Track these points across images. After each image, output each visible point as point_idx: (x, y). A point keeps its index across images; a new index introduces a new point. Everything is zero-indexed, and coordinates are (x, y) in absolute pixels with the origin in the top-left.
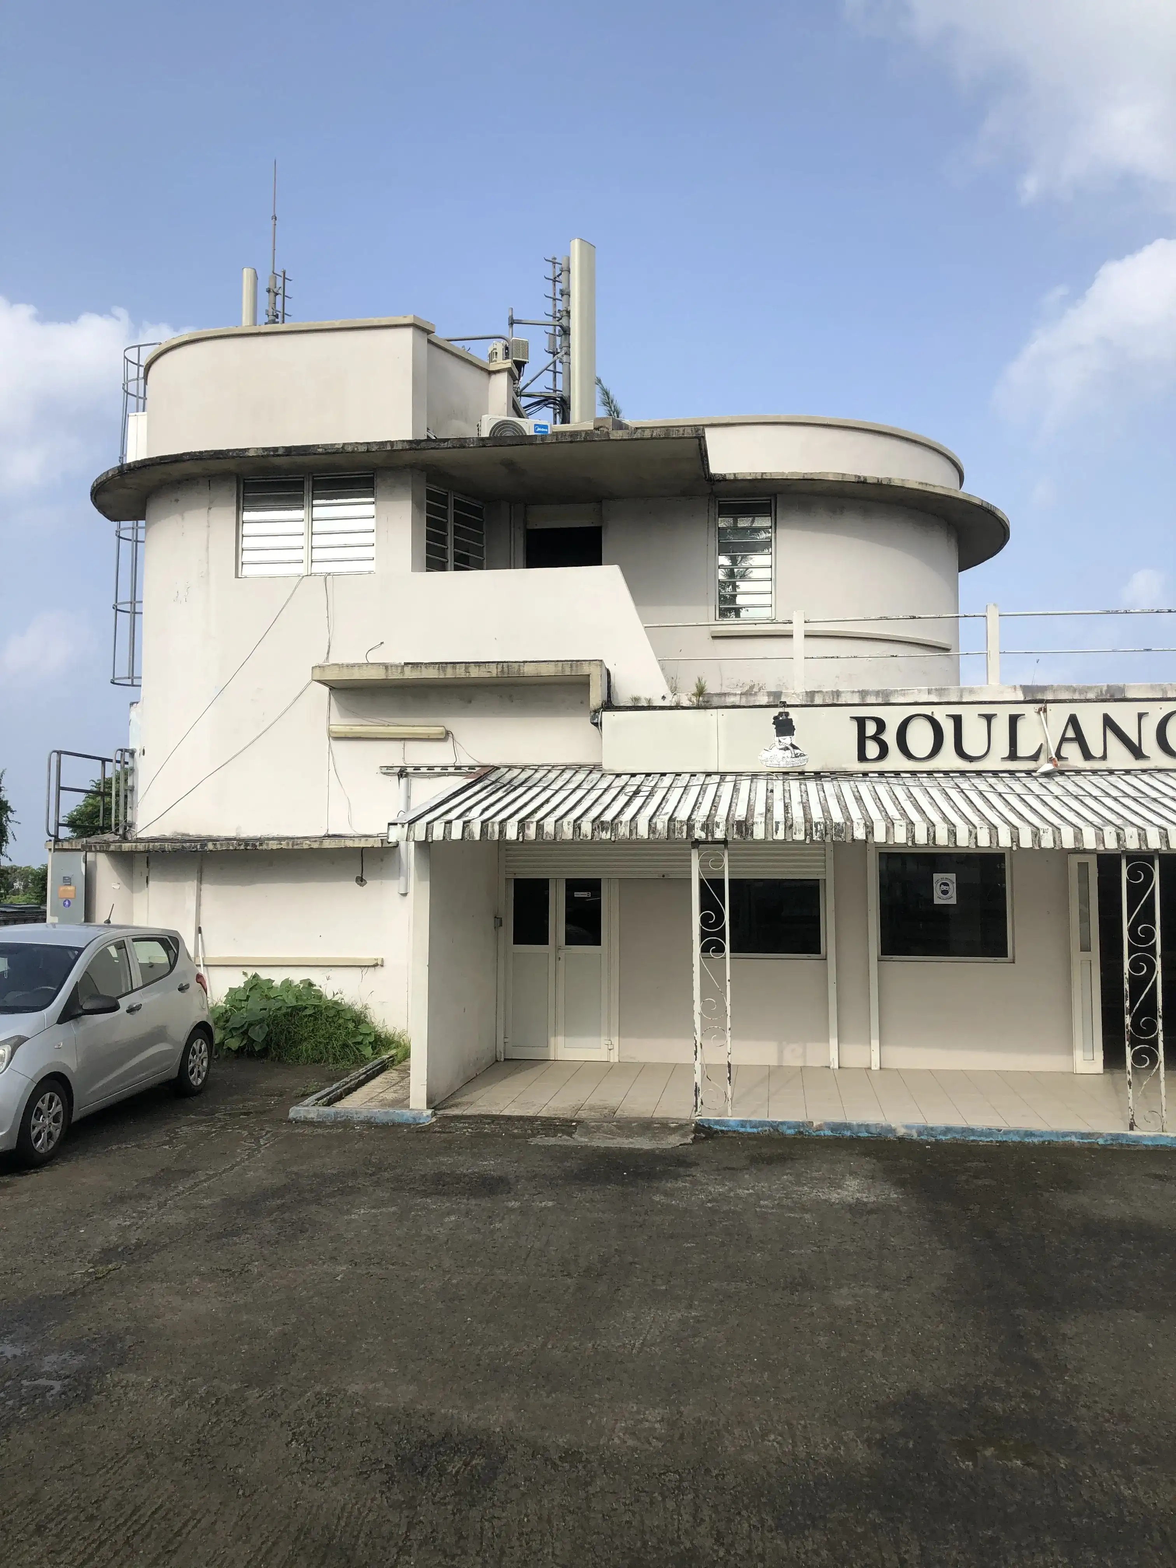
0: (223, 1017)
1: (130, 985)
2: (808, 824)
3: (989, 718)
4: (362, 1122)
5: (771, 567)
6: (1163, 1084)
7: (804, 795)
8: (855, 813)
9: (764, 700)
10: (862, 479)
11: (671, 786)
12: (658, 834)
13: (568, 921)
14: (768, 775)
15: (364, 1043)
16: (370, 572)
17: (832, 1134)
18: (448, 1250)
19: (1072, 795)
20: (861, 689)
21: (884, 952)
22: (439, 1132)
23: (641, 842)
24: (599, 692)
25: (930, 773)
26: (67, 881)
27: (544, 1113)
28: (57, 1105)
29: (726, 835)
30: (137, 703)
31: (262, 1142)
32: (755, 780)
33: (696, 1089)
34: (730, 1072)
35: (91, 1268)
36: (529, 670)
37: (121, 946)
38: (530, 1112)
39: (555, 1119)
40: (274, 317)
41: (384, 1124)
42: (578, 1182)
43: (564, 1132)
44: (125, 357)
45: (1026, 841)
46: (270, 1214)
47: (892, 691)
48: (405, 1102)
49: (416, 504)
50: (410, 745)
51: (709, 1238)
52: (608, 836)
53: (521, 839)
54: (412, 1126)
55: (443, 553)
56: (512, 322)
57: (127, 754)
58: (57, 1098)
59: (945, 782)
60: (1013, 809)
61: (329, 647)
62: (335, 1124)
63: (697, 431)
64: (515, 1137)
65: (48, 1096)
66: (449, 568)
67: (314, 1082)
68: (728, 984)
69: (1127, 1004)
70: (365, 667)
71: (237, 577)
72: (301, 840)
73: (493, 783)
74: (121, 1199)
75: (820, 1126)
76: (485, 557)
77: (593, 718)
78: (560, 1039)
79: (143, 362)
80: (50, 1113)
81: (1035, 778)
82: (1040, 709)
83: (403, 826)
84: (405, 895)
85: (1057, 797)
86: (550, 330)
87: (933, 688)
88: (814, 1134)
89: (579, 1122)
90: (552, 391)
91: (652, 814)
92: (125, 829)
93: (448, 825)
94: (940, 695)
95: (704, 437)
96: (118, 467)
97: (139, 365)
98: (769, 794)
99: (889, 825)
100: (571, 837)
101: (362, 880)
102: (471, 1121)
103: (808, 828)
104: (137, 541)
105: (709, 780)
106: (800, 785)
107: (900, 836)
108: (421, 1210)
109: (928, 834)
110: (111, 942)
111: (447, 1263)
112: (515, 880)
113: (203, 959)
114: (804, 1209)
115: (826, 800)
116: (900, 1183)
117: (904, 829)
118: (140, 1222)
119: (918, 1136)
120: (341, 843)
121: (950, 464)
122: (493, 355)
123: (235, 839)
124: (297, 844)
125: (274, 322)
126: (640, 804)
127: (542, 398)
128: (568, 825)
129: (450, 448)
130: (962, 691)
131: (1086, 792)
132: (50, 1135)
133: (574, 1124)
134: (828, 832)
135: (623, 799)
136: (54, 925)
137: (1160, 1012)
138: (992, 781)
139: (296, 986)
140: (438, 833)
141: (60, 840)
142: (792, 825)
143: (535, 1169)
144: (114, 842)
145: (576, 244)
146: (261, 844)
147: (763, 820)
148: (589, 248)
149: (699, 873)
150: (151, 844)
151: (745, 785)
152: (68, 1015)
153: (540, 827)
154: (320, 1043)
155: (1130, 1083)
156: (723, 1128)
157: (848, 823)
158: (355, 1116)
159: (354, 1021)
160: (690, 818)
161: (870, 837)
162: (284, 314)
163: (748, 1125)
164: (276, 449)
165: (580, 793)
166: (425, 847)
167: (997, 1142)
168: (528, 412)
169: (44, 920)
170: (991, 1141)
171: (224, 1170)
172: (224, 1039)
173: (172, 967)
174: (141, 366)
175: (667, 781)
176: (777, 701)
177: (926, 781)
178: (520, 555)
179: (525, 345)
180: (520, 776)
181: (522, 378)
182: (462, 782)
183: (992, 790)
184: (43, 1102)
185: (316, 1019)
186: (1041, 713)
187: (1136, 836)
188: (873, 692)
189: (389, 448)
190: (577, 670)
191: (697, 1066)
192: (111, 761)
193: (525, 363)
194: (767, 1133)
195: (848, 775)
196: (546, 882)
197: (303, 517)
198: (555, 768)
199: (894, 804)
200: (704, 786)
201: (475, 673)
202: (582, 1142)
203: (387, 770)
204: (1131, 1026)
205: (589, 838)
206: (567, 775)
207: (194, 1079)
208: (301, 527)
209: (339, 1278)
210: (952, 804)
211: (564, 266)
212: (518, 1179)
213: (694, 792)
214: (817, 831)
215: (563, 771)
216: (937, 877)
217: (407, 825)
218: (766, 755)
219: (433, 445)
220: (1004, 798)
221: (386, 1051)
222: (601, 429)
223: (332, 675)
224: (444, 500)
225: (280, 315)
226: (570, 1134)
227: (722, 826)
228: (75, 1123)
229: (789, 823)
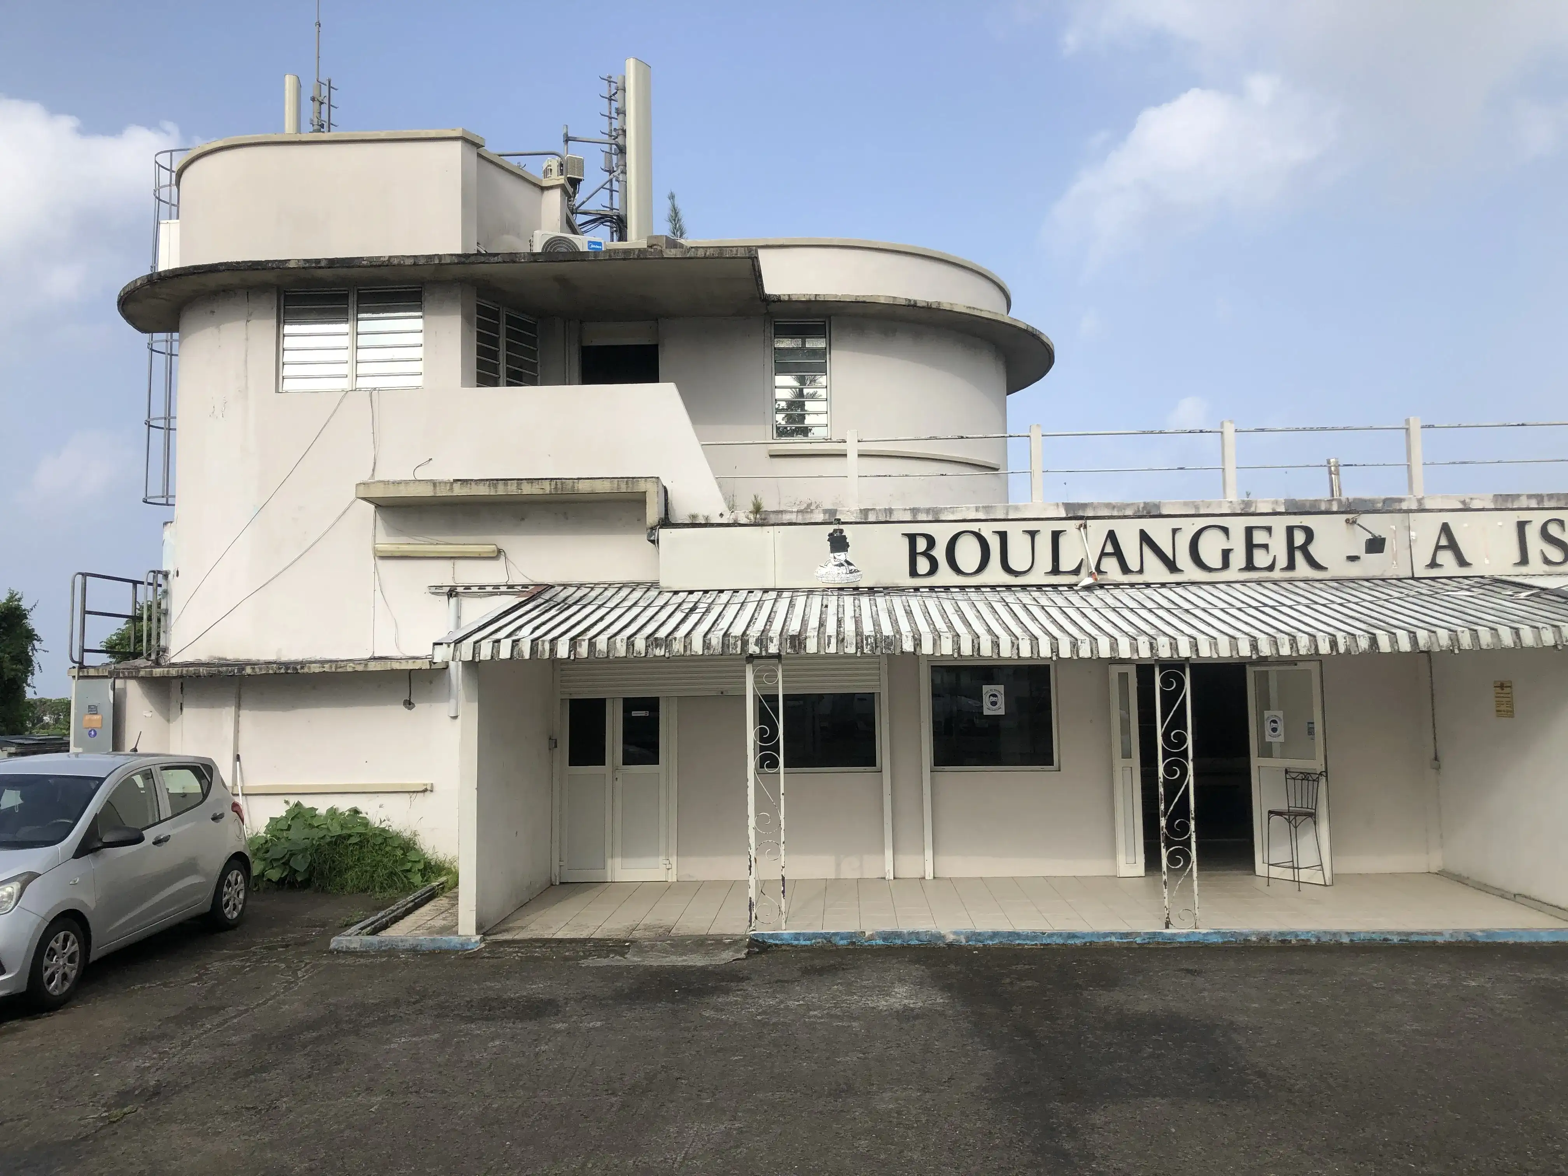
0: (263, 847)
1: (157, 816)
2: (859, 637)
3: (1033, 534)
4: (407, 950)
5: (826, 387)
6: (1196, 883)
7: (857, 610)
8: (905, 626)
9: (820, 517)
10: (912, 303)
11: (728, 602)
12: (712, 650)
13: (626, 741)
14: (823, 591)
15: (413, 871)
16: (417, 388)
17: (883, 943)
18: (491, 1074)
19: (1110, 607)
20: (912, 507)
21: (937, 763)
22: (488, 958)
23: (695, 658)
24: (656, 509)
25: (978, 588)
26: (93, 710)
27: (598, 935)
28: (73, 944)
29: (779, 650)
30: (171, 522)
31: (300, 974)
32: (811, 596)
33: (750, 904)
34: (784, 886)
35: (105, 1111)
36: (583, 487)
37: (148, 775)
38: (584, 934)
39: (609, 939)
40: (319, 127)
41: (430, 952)
42: (629, 1001)
43: (617, 953)
44: (156, 162)
45: (1065, 652)
46: (304, 1047)
47: (941, 509)
48: (454, 929)
49: (466, 319)
50: (460, 564)
51: (757, 1050)
52: (662, 653)
53: (572, 657)
54: (460, 953)
55: (496, 369)
56: (567, 139)
57: (160, 576)
58: (72, 937)
59: (991, 596)
60: (1055, 622)
61: (375, 463)
62: (380, 953)
63: (750, 252)
64: (566, 959)
65: (62, 934)
66: (501, 384)
67: (360, 911)
68: (782, 797)
69: (1162, 807)
70: (411, 484)
71: (277, 391)
72: (345, 663)
73: (547, 601)
74: (142, 1040)
75: (872, 935)
76: (539, 372)
77: (650, 535)
78: (618, 861)
79: (175, 168)
80: (64, 953)
81: (1077, 591)
82: (1081, 526)
83: (449, 646)
84: (455, 717)
85: (1096, 610)
86: (606, 148)
87: (981, 505)
88: (866, 944)
89: (632, 942)
90: (608, 209)
91: (707, 629)
92: (158, 654)
93: (496, 644)
94: (987, 513)
95: (757, 258)
96: (147, 276)
97: (171, 171)
98: (824, 609)
99: (936, 638)
100: (625, 655)
101: (410, 703)
102: (521, 945)
103: (859, 641)
104: (171, 355)
105: (766, 595)
106: (854, 600)
107: (947, 648)
108: (464, 1036)
109: (973, 646)
110: (137, 771)
111: (488, 1088)
112: (571, 700)
113: (242, 788)
114: (853, 1018)
115: (878, 615)
116: (946, 988)
117: (950, 641)
118: (161, 1063)
119: (967, 942)
120: (388, 666)
121: (997, 289)
122: (547, 172)
123: (275, 663)
124: (341, 667)
125: (319, 131)
126: (696, 621)
127: (599, 216)
128: (622, 642)
129: (500, 262)
130: (1007, 510)
131: (1124, 604)
132: (65, 977)
133: (627, 944)
134: (878, 645)
135: (679, 616)
136: (77, 755)
137: (1192, 815)
138: (1036, 594)
139: (341, 814)
140: (486, 652)
141: (85, 667)
142: (843, 639)
143: (586, 990)
144: (145, 667)
145: (631, 64)
146: (302, 668)
147: (816, 634)
148: (644, 67)
149: (754, 688)
150: (185, 669)
151: (800, 601)
152: (85, 849)
153: (592, 644)
154: (366, 871)
155: (1165, 883)
156: (777, 942)
157: (898, 636)
158: (400, 944)
159: (402, 849)
160: (744, 633)
161: (918, 649)
162: (330, 124)
163: (801, 938)
164: (318, 261)
165: (635, 611)
166: (473, 666)
167: (1041, 945)
168: (583, 230)
169: (68, 751)
170: (1036, 944)
171: (257, 1005)
172: (264, 871)
173: (205, 795)
174: (173, 172)
175: (725, 597)
176: (832, 518)
177: (974, 596)
178: (575, 370)
179: (581, 162)
180: (574, 595)
181: (577, 195)
182: (514, 601)
183: (1036, 604)
184: (57, 942)
185: (361, 848)
186: (1082, 529)
187: (1168, 646)
188: (924, 509)
189: (437, 262)
190: (633, 487)
191: (752, 882)
192: (142, 583)
193: (581, 180)
194: (820, 945)
195: (900, 590)
196: (603, 701)
197: (347, 331)
198: (612, 586)
199: (943, 617)
200: (761, 602)
201: (527, 489)
202: (635, 962)
203: (436, 590)
204: (1166, 828)
205: (643, 655)
206: (624, 592)
207: (229, 912)
208: (345, 341)
209: (373, 1110)
210: (997, 616)
211: (620, 85)
212: (567, 1000)
213: (750, 608)
214: (867, 644)
215: (620, 589)
216: (986, 688)
217: (452, 645)
218: (823, 571)
219: (482, 259)
220: (1046, 611)
221: (436, 878)
222: (655, 247)
223: (379, 492)
224: (495, 315)
225: (326, 125)
226: (623, 955)
227: (776, 641)
228: (94, 962)
229: (841, 637)
